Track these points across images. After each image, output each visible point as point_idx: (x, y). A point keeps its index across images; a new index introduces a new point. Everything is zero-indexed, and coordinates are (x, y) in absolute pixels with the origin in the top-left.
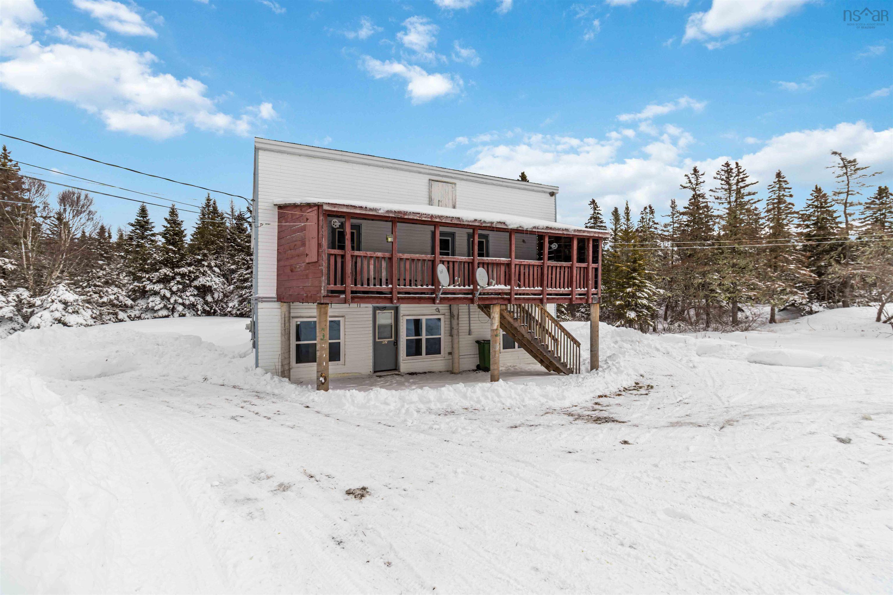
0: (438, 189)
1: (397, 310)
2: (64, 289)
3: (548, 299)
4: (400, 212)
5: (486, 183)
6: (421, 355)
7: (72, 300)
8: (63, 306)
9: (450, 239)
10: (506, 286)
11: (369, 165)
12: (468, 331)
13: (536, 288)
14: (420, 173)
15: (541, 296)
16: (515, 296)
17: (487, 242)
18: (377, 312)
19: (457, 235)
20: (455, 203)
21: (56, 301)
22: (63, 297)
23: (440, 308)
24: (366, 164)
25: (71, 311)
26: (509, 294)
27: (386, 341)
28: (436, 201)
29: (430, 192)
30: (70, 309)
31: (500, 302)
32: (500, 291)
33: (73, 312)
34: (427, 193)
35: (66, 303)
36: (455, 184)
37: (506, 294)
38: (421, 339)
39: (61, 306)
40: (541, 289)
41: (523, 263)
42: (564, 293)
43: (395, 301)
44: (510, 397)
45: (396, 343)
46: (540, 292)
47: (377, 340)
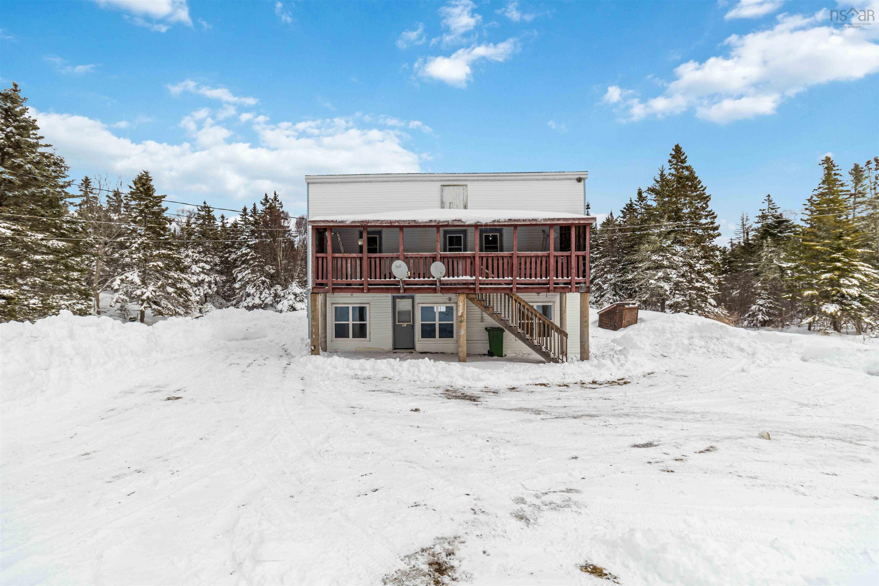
0: (450, 193)
1: (413, 298)
2: (295, 285)
3: (517, 288)
4: (363, 221)
5: (499, 180)
6: (435, 337)
7: (299, 293)
8: (294, 296)
9: (462, 235)
10: (471, 277)
11: (388, 181)
12: (480, 318)
13: (506, 278)
14: (432, 181)
15: (512, 286)
16: (480, 286)
17: (501, 235)
18: (397, 300)
19: (468, 231)
20: (467, 203)
21: (291, 293)
22: (294, 291)
23: (452, 298)
24: (385, 181)
25: (298, 300)
26: (474, 284)
27: (405, 325)
28: (447, 204)
29: (442, 196)
30: (298, 299)
31: (467, 291)
32: (465, 282)
33: (300, 301)
34: (440, 198)
35: (295, 295)
36: (466, 186)
37: (473, 284)
38: (435, 324)
39: (293, 297)
40: (512, 279)
41: (490, 255)
42: (540, 282)
43: (402, 291)
44: (430, 373)
45: (413, 326)
46: (510, 282)
47: (397, 323)
